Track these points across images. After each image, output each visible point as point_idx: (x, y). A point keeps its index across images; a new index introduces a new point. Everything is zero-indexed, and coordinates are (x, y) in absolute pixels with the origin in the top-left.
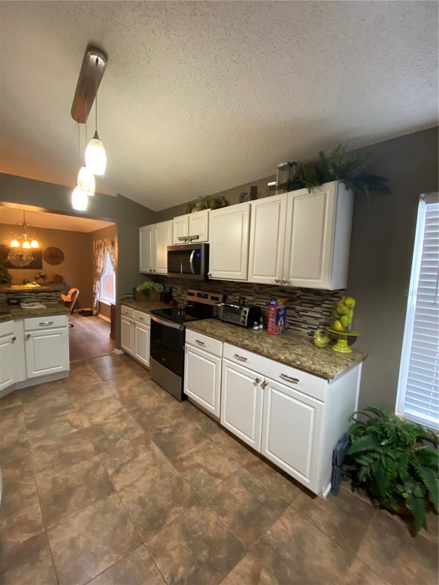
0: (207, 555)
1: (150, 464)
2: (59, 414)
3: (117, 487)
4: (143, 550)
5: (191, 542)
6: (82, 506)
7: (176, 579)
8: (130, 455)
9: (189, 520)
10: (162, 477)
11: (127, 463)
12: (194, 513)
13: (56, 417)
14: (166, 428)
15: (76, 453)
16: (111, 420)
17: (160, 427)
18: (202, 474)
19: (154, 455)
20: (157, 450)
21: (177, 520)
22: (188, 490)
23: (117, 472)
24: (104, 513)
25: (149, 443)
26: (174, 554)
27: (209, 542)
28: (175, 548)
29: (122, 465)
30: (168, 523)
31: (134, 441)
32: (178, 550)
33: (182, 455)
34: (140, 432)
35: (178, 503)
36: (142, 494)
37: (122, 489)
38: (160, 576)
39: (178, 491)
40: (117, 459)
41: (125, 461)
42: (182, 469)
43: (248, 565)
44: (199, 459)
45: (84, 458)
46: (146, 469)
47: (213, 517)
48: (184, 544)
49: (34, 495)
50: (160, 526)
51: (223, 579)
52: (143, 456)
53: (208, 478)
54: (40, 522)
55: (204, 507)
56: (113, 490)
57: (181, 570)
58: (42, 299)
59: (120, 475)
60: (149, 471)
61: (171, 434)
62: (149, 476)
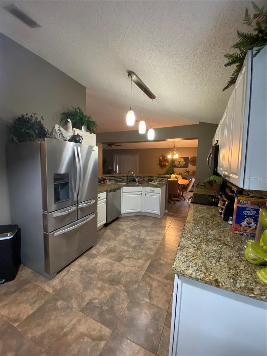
0: (106, 309)
1: (138, 266)
2: (141, 229)
3: (122, 262)
4: (101, 284)
5: (110, 299)
6: (110, 258)
7: (93, 300)
8: (138, 257)
9: (119, 295)
10: (135, 274)
11: (134, 259)
12: (123, 295)
13: (139, 229)
14: (163, 260)
15: (129, 243)
16: (150, 241)
17: (161, 258)
18: (147, 290)
19: (144, 265)
20: (148, 264)
21: (117, 289)
22: (134, 287)
23: (128, 258)
24: (110, 265)
25: (149, 260)
26: (103, 295)
27: (112, 308)
28: (105, 294)
29: (132, 258)
30: (115, 287)
31: (146, 254)
32: (105, 296)
33: (152, 275)
34: (152, 253)
35: (125, 286)
36: (123, 271)
37: (122, 264)
38: (93, 294)
39: (131, 283)
40: (133, 255)
41: (134, 257)
42: (143, 279)
43: (106, 332)
44: (155, 284)
45: (128, 246)
46: (135, 266)
47: (125, 305)
48: (108, 297)
49: (108, 245)
50: (112, 284)
51: (97, 321)
52: (141, 262)
53: (146, 293)
54: (101, 252)
55: (128, 298)
56: (120, 261)
57: (97, 301)
58: (160, 180)
59: (128, 260)
60: (135, 268)
61: (162, 264)
62: (132, 269)
